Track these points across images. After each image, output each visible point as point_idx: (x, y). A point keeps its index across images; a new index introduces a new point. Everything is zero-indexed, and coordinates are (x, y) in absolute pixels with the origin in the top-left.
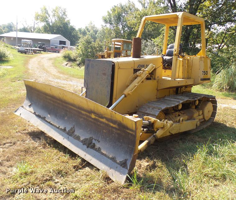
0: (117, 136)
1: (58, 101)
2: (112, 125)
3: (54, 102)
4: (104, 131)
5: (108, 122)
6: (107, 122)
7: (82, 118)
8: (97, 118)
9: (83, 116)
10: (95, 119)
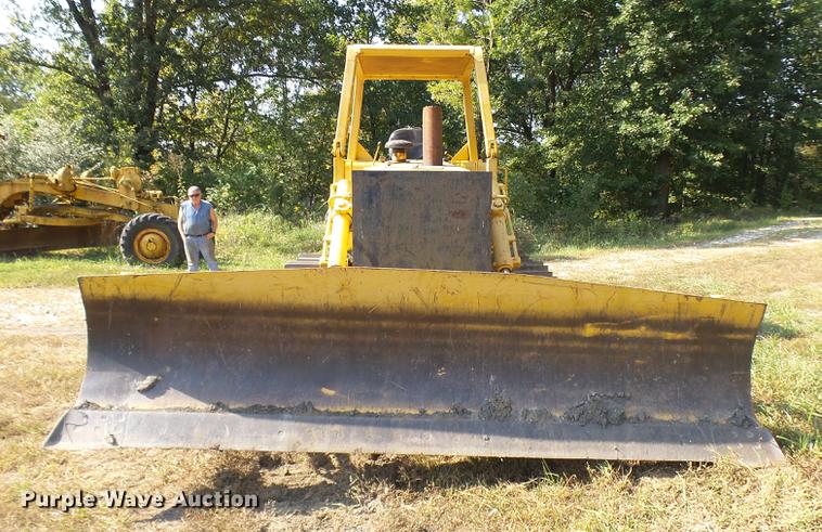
0: (688, 360)
1: (384, 324)
2: (669, 335)
3: (340, 330)
4: (638, 361)
5: (656, 333)
6: (650, 334)
7: (530, 349)
8: (608, 331)
9: (539, 343)
10: (595, 338)
